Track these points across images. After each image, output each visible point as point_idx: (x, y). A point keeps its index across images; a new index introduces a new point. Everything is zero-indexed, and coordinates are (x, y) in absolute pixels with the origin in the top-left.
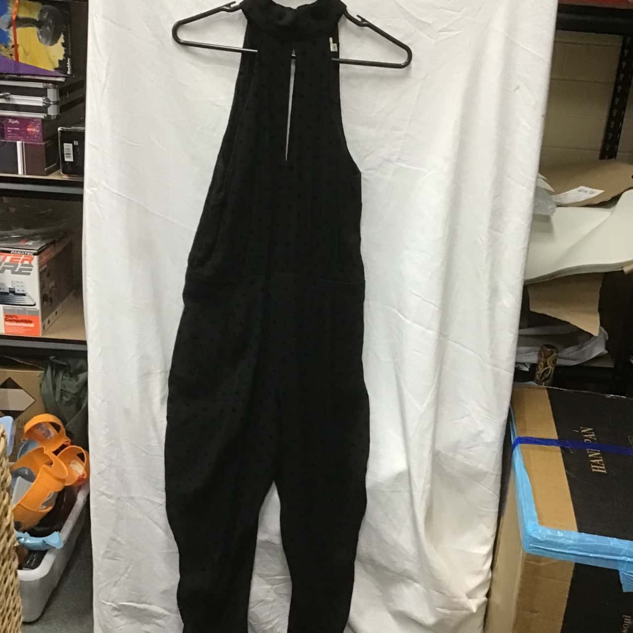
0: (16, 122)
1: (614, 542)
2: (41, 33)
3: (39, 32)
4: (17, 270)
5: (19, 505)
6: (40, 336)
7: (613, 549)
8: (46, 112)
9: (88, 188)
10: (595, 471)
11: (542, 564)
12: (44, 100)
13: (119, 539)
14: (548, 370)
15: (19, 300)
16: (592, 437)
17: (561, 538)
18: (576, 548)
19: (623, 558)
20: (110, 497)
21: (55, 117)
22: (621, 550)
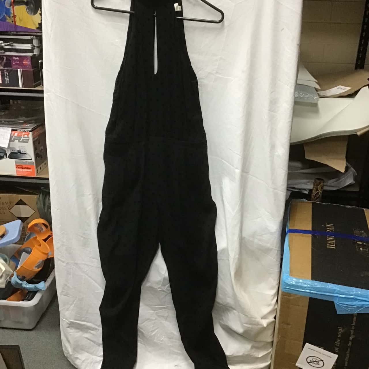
0: (17, 58)
1: (331, 286)
2: (28, 9)
3: (27, 8)
4: (21, 140)
5: (22, 266)
6: (35, 176)
7: (330, 289)
8: (33, 52)
9: (46, 93)
10: (329, 248)
11: (291, 298)
12: (31, 46)
13: (68, 285)
14: (319, 192)
15: (23, 157)
16: (333, 229)
17: (301, 283)
18: (310, 289)
19: (336, 295)
20: (63, 262)
21: (38, 55)
22: (335, 290)
